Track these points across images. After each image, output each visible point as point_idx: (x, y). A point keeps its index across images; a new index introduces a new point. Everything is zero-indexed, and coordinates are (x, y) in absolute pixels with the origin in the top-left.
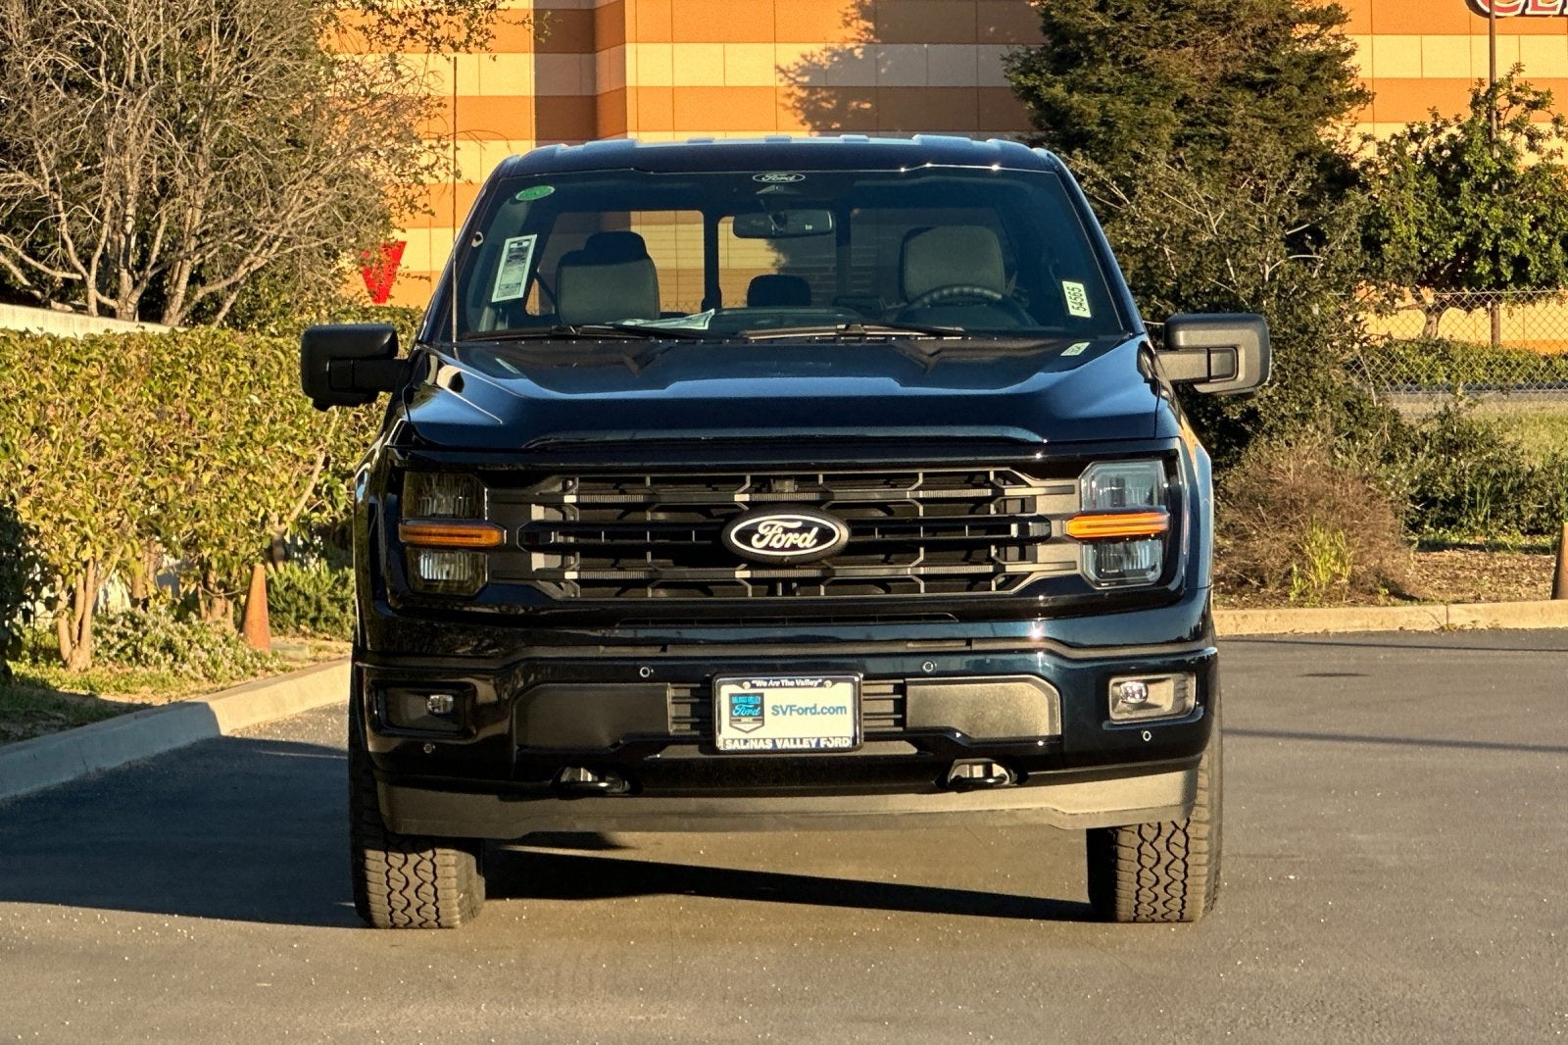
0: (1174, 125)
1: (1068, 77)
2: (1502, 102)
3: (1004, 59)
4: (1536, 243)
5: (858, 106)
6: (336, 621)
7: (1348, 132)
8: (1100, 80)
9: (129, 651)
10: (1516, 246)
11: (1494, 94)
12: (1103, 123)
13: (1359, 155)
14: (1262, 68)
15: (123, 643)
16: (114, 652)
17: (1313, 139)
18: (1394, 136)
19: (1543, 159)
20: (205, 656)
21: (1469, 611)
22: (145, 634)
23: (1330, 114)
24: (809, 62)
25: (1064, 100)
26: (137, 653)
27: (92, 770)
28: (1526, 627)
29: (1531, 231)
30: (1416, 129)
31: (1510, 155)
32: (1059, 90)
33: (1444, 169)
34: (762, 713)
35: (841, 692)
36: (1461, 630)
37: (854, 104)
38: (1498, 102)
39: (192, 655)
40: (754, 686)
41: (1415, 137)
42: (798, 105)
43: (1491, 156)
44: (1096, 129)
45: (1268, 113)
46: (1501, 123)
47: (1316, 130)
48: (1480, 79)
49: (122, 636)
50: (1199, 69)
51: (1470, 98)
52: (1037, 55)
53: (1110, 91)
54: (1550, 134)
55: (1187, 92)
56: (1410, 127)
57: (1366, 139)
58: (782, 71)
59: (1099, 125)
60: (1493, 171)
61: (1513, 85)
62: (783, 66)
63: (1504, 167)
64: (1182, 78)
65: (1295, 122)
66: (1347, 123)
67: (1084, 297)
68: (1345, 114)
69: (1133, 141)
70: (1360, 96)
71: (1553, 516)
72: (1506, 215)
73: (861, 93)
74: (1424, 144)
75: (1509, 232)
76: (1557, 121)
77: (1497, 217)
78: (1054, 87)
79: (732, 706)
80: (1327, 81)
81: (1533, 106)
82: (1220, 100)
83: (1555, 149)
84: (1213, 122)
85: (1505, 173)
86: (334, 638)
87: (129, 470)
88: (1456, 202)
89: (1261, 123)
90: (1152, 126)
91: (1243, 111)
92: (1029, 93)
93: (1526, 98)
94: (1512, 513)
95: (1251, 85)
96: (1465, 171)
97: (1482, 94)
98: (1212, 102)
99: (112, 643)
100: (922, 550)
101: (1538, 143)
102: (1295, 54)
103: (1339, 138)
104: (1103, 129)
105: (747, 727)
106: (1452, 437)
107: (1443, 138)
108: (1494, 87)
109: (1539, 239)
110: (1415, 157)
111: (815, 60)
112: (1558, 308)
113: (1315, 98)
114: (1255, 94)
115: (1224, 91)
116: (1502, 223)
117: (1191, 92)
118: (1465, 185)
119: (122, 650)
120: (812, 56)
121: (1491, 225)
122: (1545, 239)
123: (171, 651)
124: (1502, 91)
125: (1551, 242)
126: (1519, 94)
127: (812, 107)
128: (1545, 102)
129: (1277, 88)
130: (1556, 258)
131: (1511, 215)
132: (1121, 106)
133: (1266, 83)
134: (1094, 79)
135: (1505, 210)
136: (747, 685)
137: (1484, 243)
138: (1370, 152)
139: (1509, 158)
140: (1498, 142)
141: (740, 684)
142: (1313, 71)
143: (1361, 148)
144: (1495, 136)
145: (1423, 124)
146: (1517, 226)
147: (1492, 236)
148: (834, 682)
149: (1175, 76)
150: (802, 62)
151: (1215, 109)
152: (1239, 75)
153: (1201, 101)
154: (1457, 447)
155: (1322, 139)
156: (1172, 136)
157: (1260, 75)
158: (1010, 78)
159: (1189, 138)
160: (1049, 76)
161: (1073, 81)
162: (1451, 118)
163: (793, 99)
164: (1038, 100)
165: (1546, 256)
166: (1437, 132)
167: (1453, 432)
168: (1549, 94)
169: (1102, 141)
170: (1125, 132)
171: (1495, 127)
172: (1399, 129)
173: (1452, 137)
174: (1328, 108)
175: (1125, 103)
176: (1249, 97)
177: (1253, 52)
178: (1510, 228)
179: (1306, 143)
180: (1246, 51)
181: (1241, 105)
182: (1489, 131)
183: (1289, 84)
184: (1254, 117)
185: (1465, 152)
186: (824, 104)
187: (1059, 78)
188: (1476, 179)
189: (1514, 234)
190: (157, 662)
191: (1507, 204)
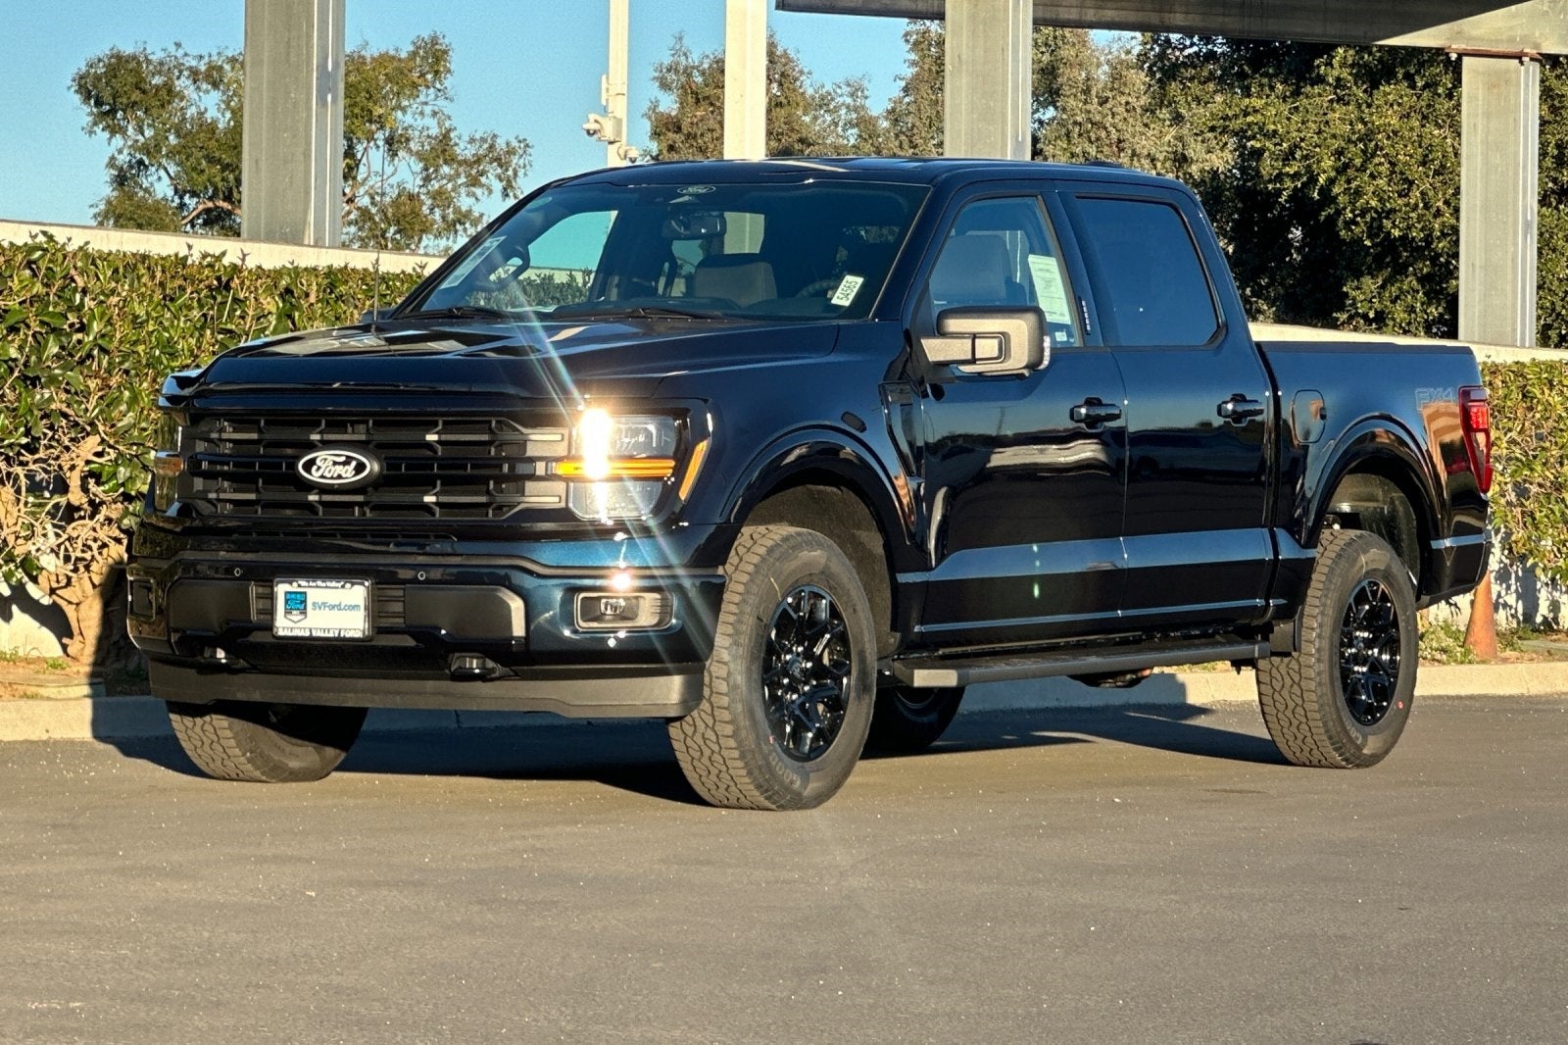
34: (305, 608)
35: (357, 594)
40: (299, 586)
67: (855, 290)
79: (287, 601)
100: (439, 482)
105: (296, 618)
136: (295, 584)
141: (291, 583)
148: (353, 584)
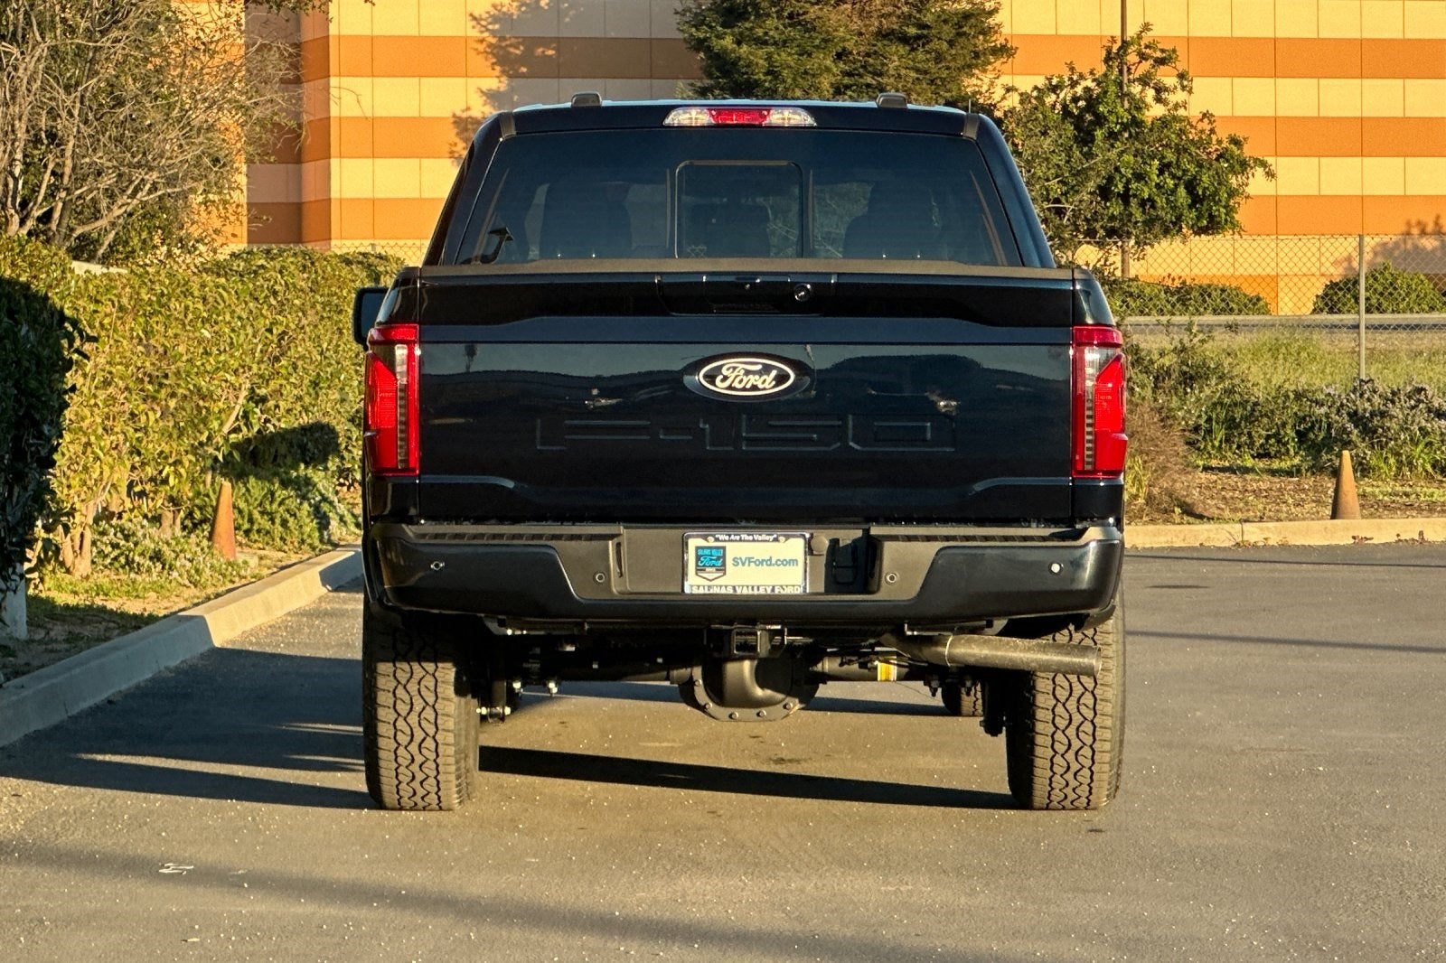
0: (834, 75)
1: (736, 30)
2: (1132, 58)
3: (677, 13)
4: (1163, 187)
5: (543, 52)
6: (268, 532)
7: (992, 84)
8: (766, 34)
9: (122, 560)
10: (1146, 189)
11: (1126, 51)
12: (768, 73)
13: (1002, 104)
14: (913, 25)
15: (116, 552)
16: (108, 561)
17: (960, 89)
18: (1036, 88)
19: (1169, 110)
20: (188, 564)
21: (1261, 529)
22: (136, 544)
23: (976, 66)
24: (499, 11)
25: (733, 51)
26: (129, 562)
27: (162, 668)
28: (1312, 544)
29: (1158, 176)
30: (1054, 82)
31: (1139, 106)
32: (728, 42)
33: (1080, 118)
36: (1255, 546)
37: (540, 50)
38: (1128, 58)
39: (178, 564)
41: (1054, 89)
42: (489, 50)
43: (1123, 106)
44: (763, 78)
45: (920, 66)
46: (1131, 77)
47: (962, 81)
48: (1112, 37)
49: (115, 546)
50: (857, 24)
51: (1104, 53)
52: (709, 9)
53: (776, 43)
54: (1176, 88)
55: (846, 44)
56: (1050, 79)
57: (1008, 90)
58: (474, 18)
59: (766, 74)
60: (1125, 120)
61: (1142, 43)
62: (476, 14)
63: (1134, 117)
64: (841, 32)
65: (945, 74)
66: (990, 75)
68: (990, 67)
69: (797, 90)
70: (1004, 51)
71: (1279, 441)
72: (1136, 161)
73: (545, 42)
74: (1062, 96)
75: (1139, 177)
76: (1182, 76)
77: (1128, 163)
78: (723, 38)
80: (974, 37)
81: (1161, 62)
82: (875, 52)
83: (1180, 102)
84: (870, 72)
85: (1137, 123)
86: (267, 548)
87: (125, 398)
88: (1091, 149)
89: (913, 74)
90: (814, 76)
91: (897, 63)
92: (700, 45)
93: (1155, 55)
94: (1244, 438)
95: (904, 39)
96: (1100, 120)
97: (1114, 50)
98: (868, 55)
99: (106, 552)
101: (1164, 95)
102: (943, 11)
103: (985, 88)
104: (769, 78)
106: (1188, 370)
107: (1079, 90)
108: (1125, 45)
109: (1166, 183)
110: (1053, 106)
111: (504, 9)
112: (1182, 246)
113: (961, 53)
114: (908, 48)
115: (879, 44)
116: (1132, 168)
117: (849, 45)
118: (1099, 133)
119: (116, 559)
120: (502, 6)
121: (1123, 170)
122: (1171, 183)
123: (159, 560)
124: (1133, 48)
125: (1176, 186)
126: (1148, 51)
127: (501, 53)
128: (1171, 58)
129: (928, 42)
130: (1181, 200)
131: (1141, 162)
132: (785, 57)
133: (918, 37)
134: (760, 32)
135: (1135, 156)
137: (1116, 186)
138: (1013, 101)
139: (1139, 109)
140: (1128, 94)
142: (961, 27)
143: (1004, 98)
144: (1125, 89)
145: (1060, 77)
146: (1145, 171)
147: (1124, 180)
149: (836, 30)
150: (493, 12)
151: (871, 61)
152: (893, 30)
153: (858, 54)
154: (1192, 378)
155: (968, 90)
156: (832, 85)
157: (912, 31)
158: (682, 31)
159: (847, 87)
160: (719, 28)
161: (741, 34)
162: (1086, 71)
163: (485, 44)
164: (709, 50)
165: (1172, 198)
166: (1074, 84)
167: (1188, 365)
168: (1174, 51)
169: (768, 89)
170: (789, 81)
171: (1126, 81)
172: (1041, 82)
173: (1087, 89)
174: (974, 61)
175: (790, 54)
176: (903, 50)
177: (905, 9)
178: (1141, 174)
179: (954, 93)
180: (899, 8)
181: (895, 58)
182: (1120, 85)
183: (939, 39)
184: (907, 68)
185: (1100, 103)
186: (512, 50)
187: (729, 31)
188: (1109, 128)
189: (1144, 179)
190: (149, 571)
191: (1137, 150)
